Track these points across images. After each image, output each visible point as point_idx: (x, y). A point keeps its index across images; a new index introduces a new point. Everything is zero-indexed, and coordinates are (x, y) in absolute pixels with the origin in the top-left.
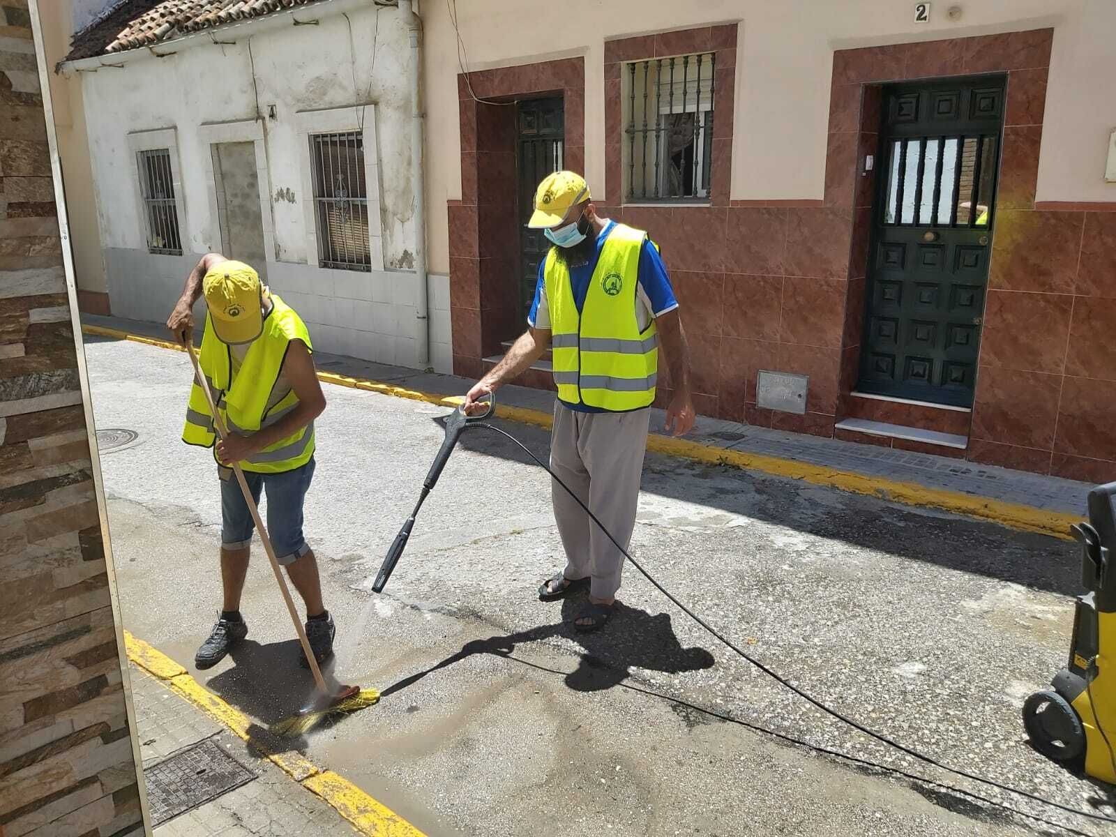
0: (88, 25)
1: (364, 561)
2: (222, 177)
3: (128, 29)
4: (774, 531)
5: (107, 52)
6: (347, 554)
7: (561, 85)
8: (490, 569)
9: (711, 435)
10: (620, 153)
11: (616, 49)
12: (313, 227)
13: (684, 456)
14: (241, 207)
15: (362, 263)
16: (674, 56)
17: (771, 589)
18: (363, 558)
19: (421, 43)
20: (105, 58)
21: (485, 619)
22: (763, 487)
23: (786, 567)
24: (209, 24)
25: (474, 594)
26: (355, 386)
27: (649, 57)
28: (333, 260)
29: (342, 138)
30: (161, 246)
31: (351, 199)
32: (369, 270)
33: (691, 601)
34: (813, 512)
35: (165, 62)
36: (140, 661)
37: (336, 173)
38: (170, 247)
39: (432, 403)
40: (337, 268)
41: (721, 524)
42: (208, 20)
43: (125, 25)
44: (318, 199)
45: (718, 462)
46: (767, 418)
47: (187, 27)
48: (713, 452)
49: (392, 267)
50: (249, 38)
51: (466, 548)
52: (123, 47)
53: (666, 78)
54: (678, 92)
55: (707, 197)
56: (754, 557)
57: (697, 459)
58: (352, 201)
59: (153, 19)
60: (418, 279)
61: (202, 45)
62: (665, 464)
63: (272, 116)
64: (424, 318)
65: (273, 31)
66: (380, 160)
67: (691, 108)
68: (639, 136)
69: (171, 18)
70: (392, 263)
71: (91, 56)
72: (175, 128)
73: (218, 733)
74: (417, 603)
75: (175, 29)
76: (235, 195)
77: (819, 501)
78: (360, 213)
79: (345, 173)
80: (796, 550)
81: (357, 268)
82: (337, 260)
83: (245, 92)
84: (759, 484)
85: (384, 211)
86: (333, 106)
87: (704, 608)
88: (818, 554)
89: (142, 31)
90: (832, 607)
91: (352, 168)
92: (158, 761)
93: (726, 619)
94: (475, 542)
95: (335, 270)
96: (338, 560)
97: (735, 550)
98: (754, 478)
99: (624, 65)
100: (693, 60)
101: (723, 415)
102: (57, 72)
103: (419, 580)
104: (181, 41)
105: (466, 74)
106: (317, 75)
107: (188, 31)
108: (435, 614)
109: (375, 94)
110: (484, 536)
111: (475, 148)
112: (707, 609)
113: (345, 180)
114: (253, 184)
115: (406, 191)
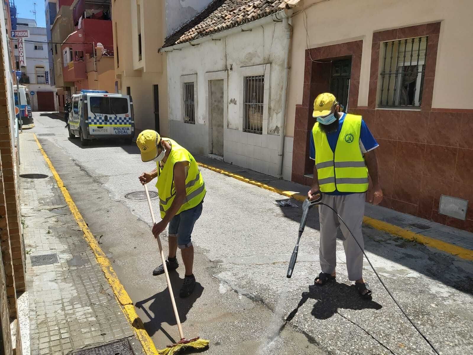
0: (171, 34)
1: (223, 264)
2: (211, 93)
3: (184, 35)
4: (433, 283)
5: (176, 44)
6: (217, 259)
7: (351, 53)
8: (277, 279)
9: (411, 225)
10: (377, 84)
11: (378, 36)
12: (242, 116)
13: (394, 234)
14: (217, 106)
15: (259, 130)
16: (407, 39)
17: (421, 317)
18: (223, 262)
19: (291, 37)
20: (175, 47)
21: (266, 304)
22: (434, 257)
23: (433, 305)
24: (211, 32)
25: (265, 290)
26: (249, 182)
27: (394, 39)
28: (248, 129)
29: (257, 78)
30: (188, 120)
31: (257, 103)
32: (261, 134)
33: (373, 316)
34: (458, 275)
35: (195, 48)
36: (117, 294)
37: (253, 92)
38: (191, 121)
39: (278, 193)
40: (250, 132)
41: (403, 274)
42: (210, 31)
43: (183, 34)
44: (245, 103)
45: (412, 240)
46: (443, 219)
47: (203, 34)
48: (410, 234)
49: (271, 133)
50: (226, 37)
51: (268, 265)
52: (181, 42)
53: (402, 49)
54: (408, 55)
55: (419, 106)
56: (417, 296)
57: (400, 237)
58: (258, 104)
59: (193, 31)
60: (280, 138)
61: (208, 41)
62: (383, 237)
63: (231, 69)
64: (281, 155)
65: (233, 34)
66: (270, 87)
67: (414, 63)
68: (387, 76)
69: (198, 30)
70: (271, 131)
71: (170, 46)
72: (197, 74)
73: (131, 336)
74: (237, 289)
75: (199, 35)
76: (215, 101)
77: (464, 269)
78: (260, 109)
79: (256, 92)
80: (442, 296)
81: (257, 132)
82: (250, 129)
83: (222, 59)
84: (432, 254)
85: (270, 109)
86: (255, 64)
87: (380, 321)
88: (455, 300)
89: (188, 35)
90: (455, 334)
91: (259, 90)
92: (103, 344)
93: (391, 330)
94: (274, 264)
95: (248, 133)
96: (212, 262)
97: (407, 291)
98: (430, 251)
99: (382, 43)
100: (417, 40)
101: (420, 214)
102: (158, 52)
103: (243, 278)
104: (201, 40)
105: (309, 50)
106: (249, 52)
107: (204, 35)
108: (244, 297)
109: (271, 59)
110: (279, 261)
111: (310, 82)
112: (381, 322)
113: (256, 95)
114: (222, 97)
115: (279, 101)
